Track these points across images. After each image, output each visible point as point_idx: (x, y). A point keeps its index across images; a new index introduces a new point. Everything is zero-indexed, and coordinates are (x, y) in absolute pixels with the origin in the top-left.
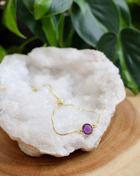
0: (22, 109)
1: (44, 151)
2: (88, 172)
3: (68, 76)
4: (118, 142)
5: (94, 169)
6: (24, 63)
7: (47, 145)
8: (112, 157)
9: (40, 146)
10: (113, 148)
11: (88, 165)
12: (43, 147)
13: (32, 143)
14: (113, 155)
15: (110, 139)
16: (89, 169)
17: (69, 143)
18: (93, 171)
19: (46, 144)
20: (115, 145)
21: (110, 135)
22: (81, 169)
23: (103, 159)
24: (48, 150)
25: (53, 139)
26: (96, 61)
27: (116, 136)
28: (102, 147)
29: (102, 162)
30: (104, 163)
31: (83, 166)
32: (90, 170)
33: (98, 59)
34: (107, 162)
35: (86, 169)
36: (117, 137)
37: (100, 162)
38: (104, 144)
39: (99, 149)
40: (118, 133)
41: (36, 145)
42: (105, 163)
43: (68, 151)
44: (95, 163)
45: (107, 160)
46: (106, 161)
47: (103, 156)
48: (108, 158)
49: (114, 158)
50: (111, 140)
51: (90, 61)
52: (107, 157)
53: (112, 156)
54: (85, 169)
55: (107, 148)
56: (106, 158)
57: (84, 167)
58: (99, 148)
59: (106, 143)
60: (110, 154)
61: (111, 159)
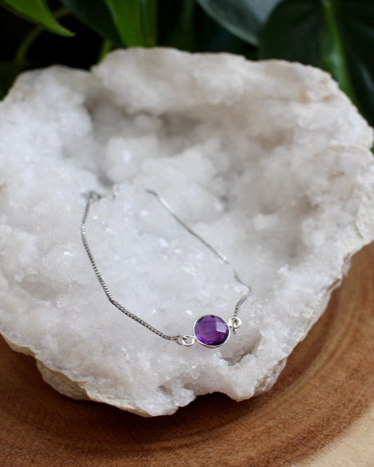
0: (44, 260)
1: (98, 395)
2: (297, 461)
3: (213, 144)
4: (369, 350)
5: (312, 448)
6: (78, 99)
7: (109, 380)
8: (361, 405)
9: (89, 379)
10: (357, 371)
11: (291, 436)
12: (97, 383)
13: (65, 369)
14: (363, 396)
15: (340, 342)
16: (298, 449)
17: (178, 378)
18: (312, 456)
19: (105, 375)
20: (361, 360)
21: (339, 329)
22: (275, 453)
23: (334, 415)
24: (112, 396)
25: (128, 362)
26: (304, 100)
27: (357, 330)
28: (323, 373)
29: (335, 423)
30: (342, 427)
31: (279, 444)
32: (304, 455)
33: (311, 95)
34: (349, 423)
35: (291, 450)
36: (361, 336)
37: (328, 425)
38: (327, 362)
39: (316, 379)
40: (361, 320)
41: (76, 376)
42: (345, 427)
43: (172, 402)
44: (312, 429)
45: (348, 417)
46: (345, 418)
47: (331, 403)
48: (348, 408)
49: (367, 406)
50: (344, 345)
51: (285, 100)
52: (344, 405)
53: (360, 401)
54: (286, 453)
55: (339, 372)
56: (342, 407)
57: (281, 444)
58: (315, 376)
59: (331, 356)
60: (352, 393)
61: (357, 409)
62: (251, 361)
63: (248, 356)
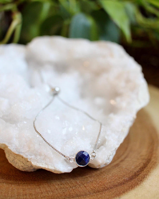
1: (37, 163)
7: (42, 157)
9: (33, 157)
12: (36, 158)
13: (22, 153)
19: (40, 155)
24: (43, 164)
41: (27, 156)
62: (103, 149)
63: (102, 147)
